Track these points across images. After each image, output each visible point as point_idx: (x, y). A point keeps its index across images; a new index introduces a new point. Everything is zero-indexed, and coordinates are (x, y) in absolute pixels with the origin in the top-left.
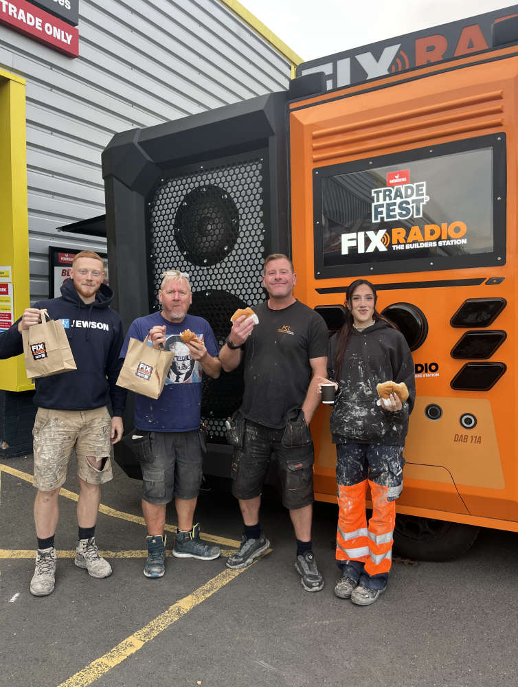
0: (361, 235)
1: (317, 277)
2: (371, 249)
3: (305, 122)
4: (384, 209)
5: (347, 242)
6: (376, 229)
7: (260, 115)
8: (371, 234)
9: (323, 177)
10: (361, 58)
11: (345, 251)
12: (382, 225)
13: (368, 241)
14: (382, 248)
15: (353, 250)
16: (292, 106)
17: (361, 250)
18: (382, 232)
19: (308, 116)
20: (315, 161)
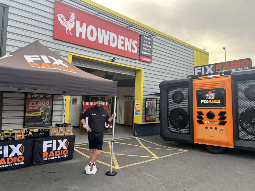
0: (204, 101)
1: (197, 107)
2: (206, 103)
3: (195, 83)
4: (208, 97)
5: (202, 101)
7: (188, 82)
8: (206, 100)
9: (198, 91)
10: (206, 67)
11: (202, 103)
12: (207, 99)
13: (205, 102)
14: (208, 103)
15: (203, 103)
16: (193, 80)
17: (204, 103)
18: (208, 100)
19: (195, 82)
20: (197, 89)
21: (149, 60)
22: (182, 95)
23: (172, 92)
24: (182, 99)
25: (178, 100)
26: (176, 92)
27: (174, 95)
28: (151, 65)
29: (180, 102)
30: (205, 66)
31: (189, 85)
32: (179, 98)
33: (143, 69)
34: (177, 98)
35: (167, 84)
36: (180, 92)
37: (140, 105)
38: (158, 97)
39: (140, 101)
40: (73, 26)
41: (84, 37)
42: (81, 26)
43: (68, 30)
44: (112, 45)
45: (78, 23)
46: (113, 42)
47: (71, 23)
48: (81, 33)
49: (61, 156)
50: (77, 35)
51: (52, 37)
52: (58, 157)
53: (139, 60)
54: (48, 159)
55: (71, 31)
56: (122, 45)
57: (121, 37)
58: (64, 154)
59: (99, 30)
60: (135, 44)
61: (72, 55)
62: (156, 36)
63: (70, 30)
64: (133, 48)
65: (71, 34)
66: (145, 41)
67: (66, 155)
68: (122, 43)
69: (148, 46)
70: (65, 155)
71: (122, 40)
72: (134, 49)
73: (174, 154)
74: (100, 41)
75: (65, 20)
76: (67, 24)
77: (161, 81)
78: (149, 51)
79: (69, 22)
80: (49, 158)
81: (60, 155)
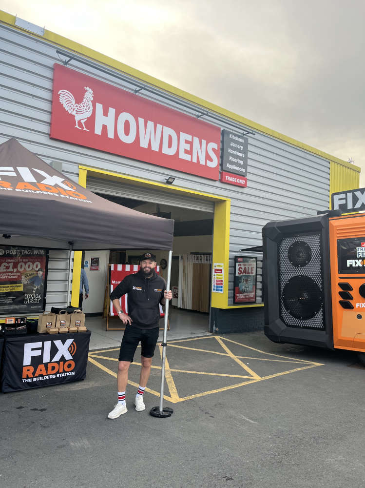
0: (354, 261)
1: (339, 273)
2: (357, 266)
3: (334, 225)
4: (361, 254)
5: (349, 263)
6: (359, 259)
7: (319, 223)
9: (340, 242)
10: (356, 193)
11: (348, 266)
16: (330, 219)
17: (354, 266)
19: (335, 223)
20: (338, 237)
21: (241, 181)
22: (308, 249)
23: (287, 243)
24: (309, 258)
25: (300, 260)
26: (295, 244)
27: (291, 251)
28: (245, 190)
29: (303, 264)
30: (353, 191)
31: (321, 230)
32: (303, 255)
33: (230, 199)
34: (299, 256)
35: (277, 227)
36: (303, 243)
37: (223, 270)
38: (260, 255)
39: (223, 262)
40: (89, 114)
41: (111, 135)
42: (106, 113)
43: (79, 122)
44: (166, 151)
45: (99, 107)
46: (170, 146)
47: (85, 107)
48: (105, 128)
49: (60, 374)
50: (98, 131)
51: (48, 136)
52: (54, 376)
53: (221, 181)
54: (32, 380)
55: (85, 123)
56: (186, 152)
57: (184, 136)
58: (66, 369)
59: (141, 121)
60: (213, 150)
61: (88, 171)
62: (254, 134)
63: (83, 122)
64: (208, 158)
65: (85, 129)
66: (232, 144)
67: (71, 372)
68: (188, 147)
69: (238, 154)
70: (68, 372)
71: (187, 142)
72: (211, 160)
73: (292, 371)
74: (144, 144)
75: (74, 102)
76: (78, 110)
77: (265, 223)
78: (242, 162)
79: (81, 105)
80: (36, 377)
81: (58, 372)
